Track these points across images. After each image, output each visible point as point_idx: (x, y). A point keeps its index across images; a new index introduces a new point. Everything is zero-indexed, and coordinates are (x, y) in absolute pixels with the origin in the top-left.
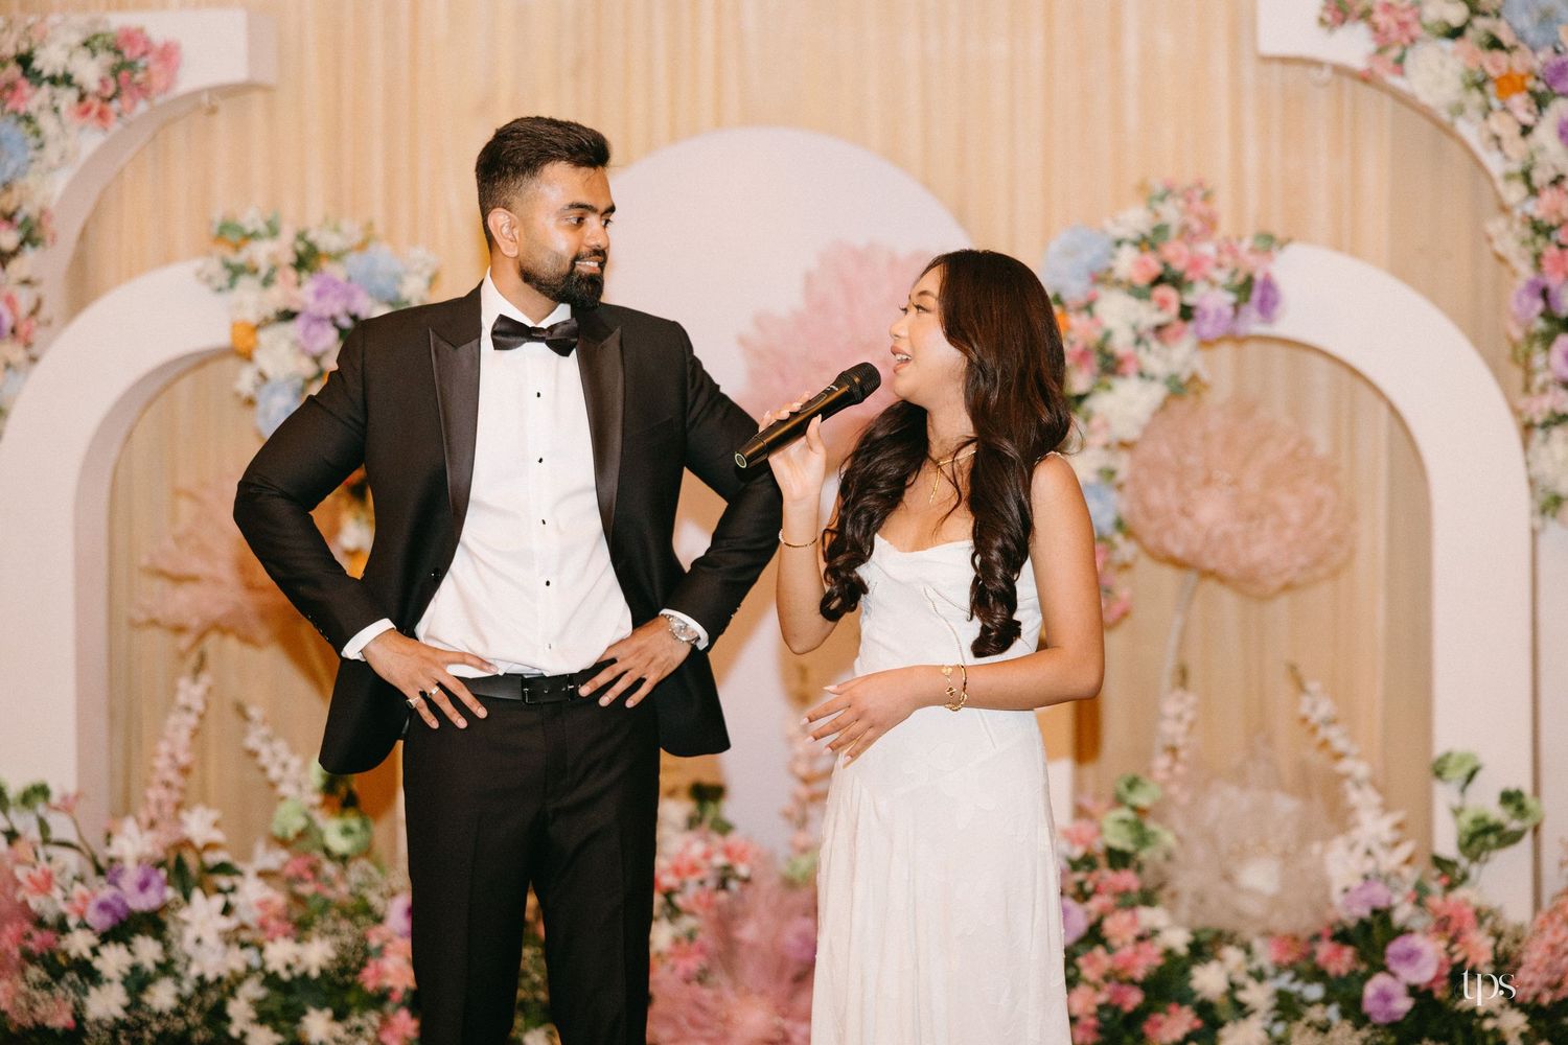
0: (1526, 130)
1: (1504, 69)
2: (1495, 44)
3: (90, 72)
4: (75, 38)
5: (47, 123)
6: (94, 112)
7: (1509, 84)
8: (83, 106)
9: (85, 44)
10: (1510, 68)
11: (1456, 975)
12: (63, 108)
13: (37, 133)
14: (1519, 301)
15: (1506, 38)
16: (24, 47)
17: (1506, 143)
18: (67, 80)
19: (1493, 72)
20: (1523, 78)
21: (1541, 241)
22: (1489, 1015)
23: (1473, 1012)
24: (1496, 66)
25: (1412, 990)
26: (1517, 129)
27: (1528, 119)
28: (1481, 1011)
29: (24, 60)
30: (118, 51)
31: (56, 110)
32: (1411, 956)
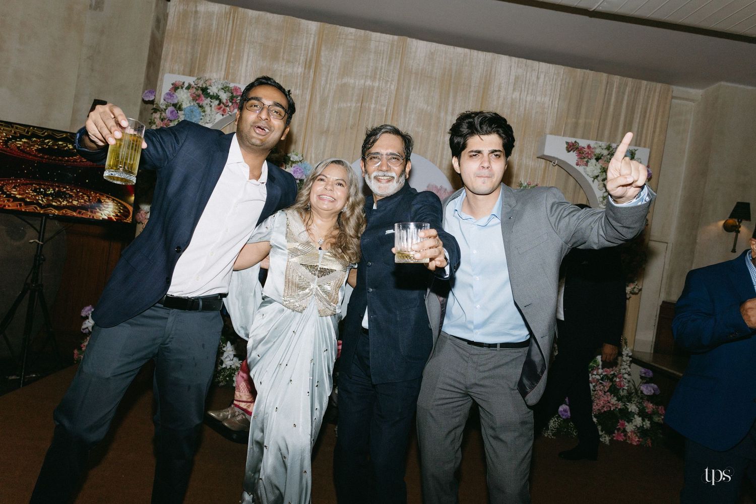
3: (224, 96)
4: (220, 87)
5: (208, 109)
6: (222, 109)
8: (219, 107)
9: (222, 89)
12: (213, 106)
13: (204, 112)
16: (204, 86)
18: (217, 97)
29: (204, 90)
30: (232, 93)
31: (211, 106)
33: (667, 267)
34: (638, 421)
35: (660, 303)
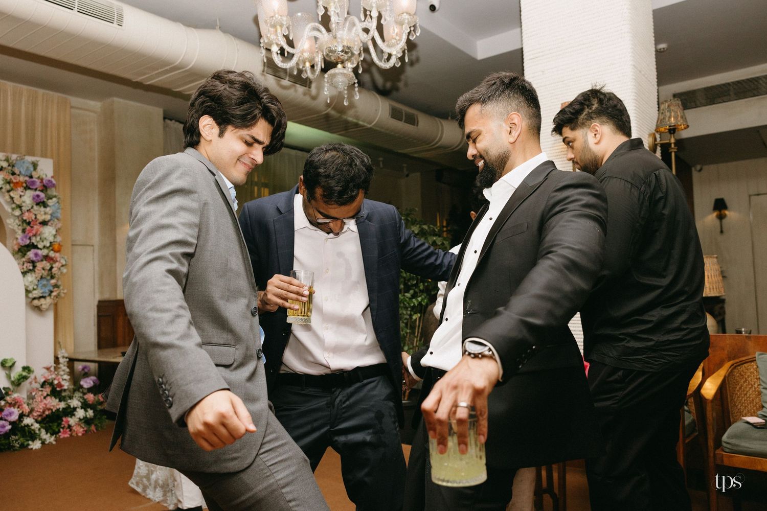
0: (21, 196)
1: (18, 181)
2: (13, 174)
7: (17, 184)
10: (19, 181)
11: (22, 416)
14: (23, 240)
15: (17, 172)
17: (14, 199)
19: (14, 181)
20: (22, 183)
21: (25, 225)
22: (32, 425)
23: (28, 426)
24: (15, 179)
25: (11, 423)
26: (19, 196)
27: (22, 194)
28: (30, 425)
32: (11, 414)
33: (97, 268)
34: (80, 413)
35: (96, 303)
